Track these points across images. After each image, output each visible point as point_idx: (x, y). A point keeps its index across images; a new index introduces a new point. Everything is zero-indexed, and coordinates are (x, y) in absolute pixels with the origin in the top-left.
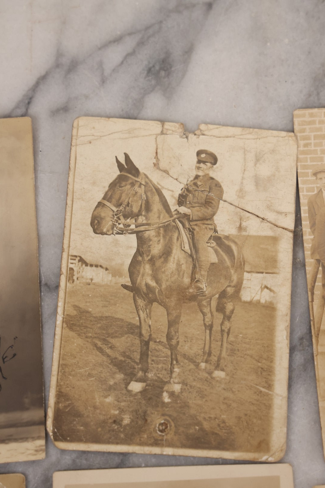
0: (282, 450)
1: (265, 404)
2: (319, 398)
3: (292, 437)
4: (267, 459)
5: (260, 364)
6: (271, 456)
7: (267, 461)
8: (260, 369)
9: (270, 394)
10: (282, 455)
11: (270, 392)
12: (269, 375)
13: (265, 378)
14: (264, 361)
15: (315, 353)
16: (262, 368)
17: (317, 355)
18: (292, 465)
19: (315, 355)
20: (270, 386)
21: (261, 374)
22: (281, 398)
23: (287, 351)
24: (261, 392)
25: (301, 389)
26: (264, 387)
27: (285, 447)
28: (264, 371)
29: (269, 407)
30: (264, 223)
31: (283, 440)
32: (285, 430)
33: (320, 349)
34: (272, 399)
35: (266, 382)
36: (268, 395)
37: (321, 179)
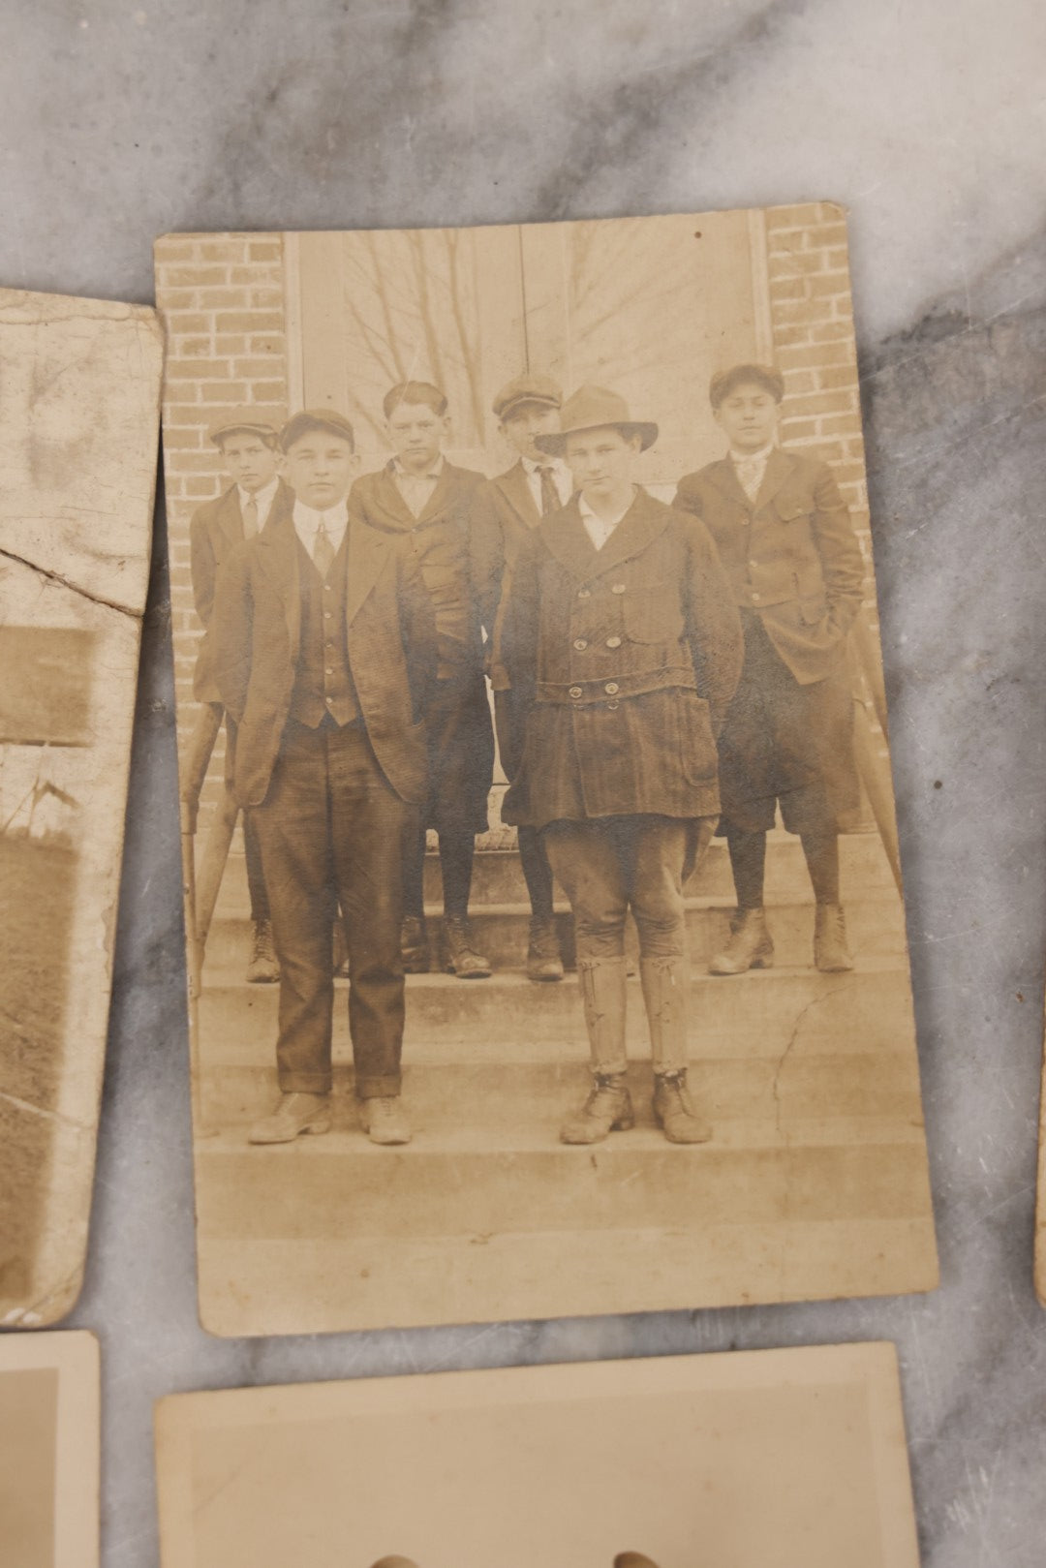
0: (67, 1291)
1: (25, 1149)
2: (197, 1131)
3: (109, 1251)
4: (20, 1319)
5: (17, 1027)
6: (33, 1309)
7: (19, 1325)
8: (19, 1042)
9: (44, 1119)
10: (67, 1303)
11: (45, 1114)
12: (44, 1059)
13: (33, 1069)
14: (32, 1017)
15: (191, 991)
16: (25, 1040)
17: (196, 998)
18: (100, 1335)
19: (189, 997)
20: (44, 1095)
21: (21, 1055)
22: (76, 1130)
23: (105, 984)
24: (16, 1112)
25: (140, 1102)
26: (24, 1099)
27: (78, 1281)
28: (31, 1047)
29: (38, 1158)
30: (53, 588)
31: (75, 1259)
32: (83, 1227)
33: (208, 980)
34: (48, 1136)
35: (35, 1082)
36: (36, 1121)
37: (236, 453)
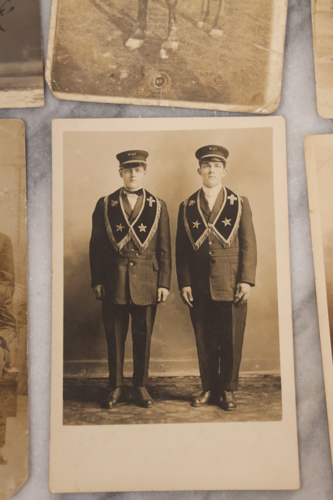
0: (276, 103)
1: (261, 60)
2: (315, 55)
3: (286, 93)
4: (261, 111)
5: (257, 23)
6: (265, 108)
7: (261, 113)
8: (258, 28)
9: (266, 51)
10: (276, 107)
11: (267, 50)
12: (266, 33)
13: (262, 36)
14: (261, 20)
15: (313, 11)
16: (260, 27)
17: (314, 14)
18: (284, 117)
19: (312, 13)
20: (266, 44)
21: (259, 32)
22: (277, 54)
23: (285, 9)
24: (258, 49)
25: (297, 48)
26: (261, 45)
27: (279, 100)
28: (262, 29)
29: (265, 63)
31: (278, 94)
32: (280, 84)
33: (318, 8)
34: (268, 56)
35: (263, 40)
36: (264, 52)
